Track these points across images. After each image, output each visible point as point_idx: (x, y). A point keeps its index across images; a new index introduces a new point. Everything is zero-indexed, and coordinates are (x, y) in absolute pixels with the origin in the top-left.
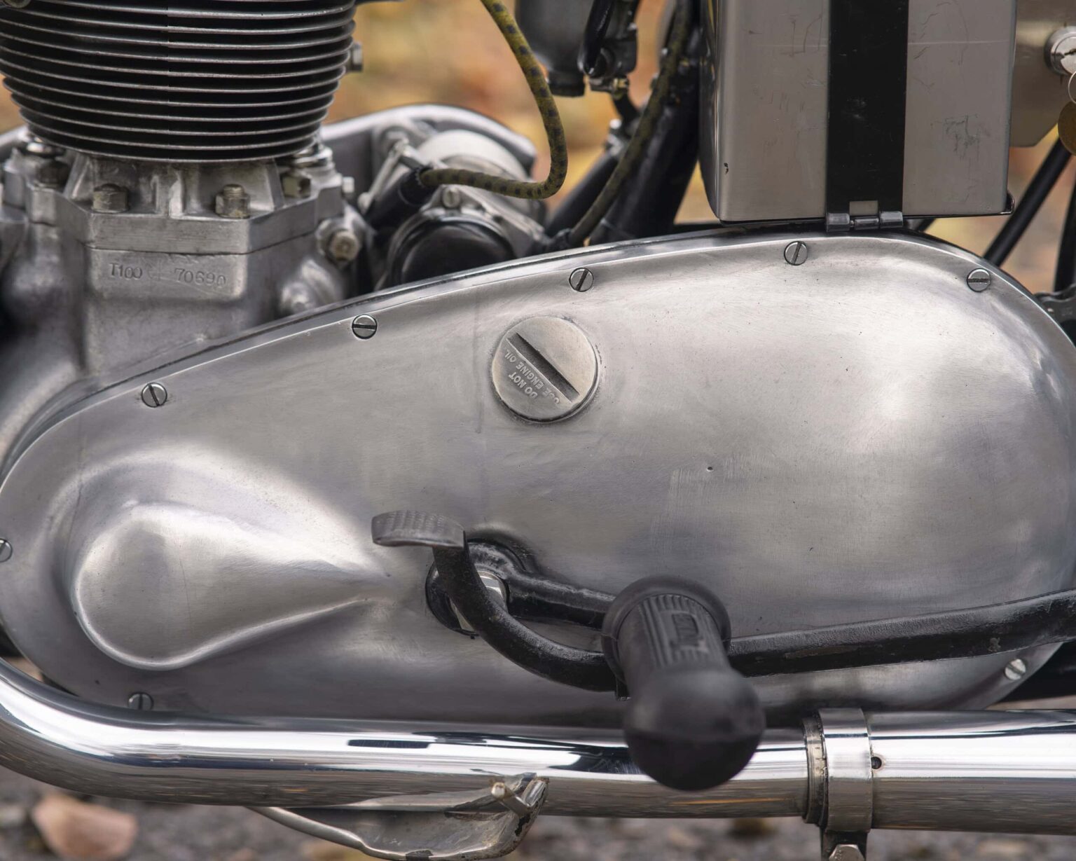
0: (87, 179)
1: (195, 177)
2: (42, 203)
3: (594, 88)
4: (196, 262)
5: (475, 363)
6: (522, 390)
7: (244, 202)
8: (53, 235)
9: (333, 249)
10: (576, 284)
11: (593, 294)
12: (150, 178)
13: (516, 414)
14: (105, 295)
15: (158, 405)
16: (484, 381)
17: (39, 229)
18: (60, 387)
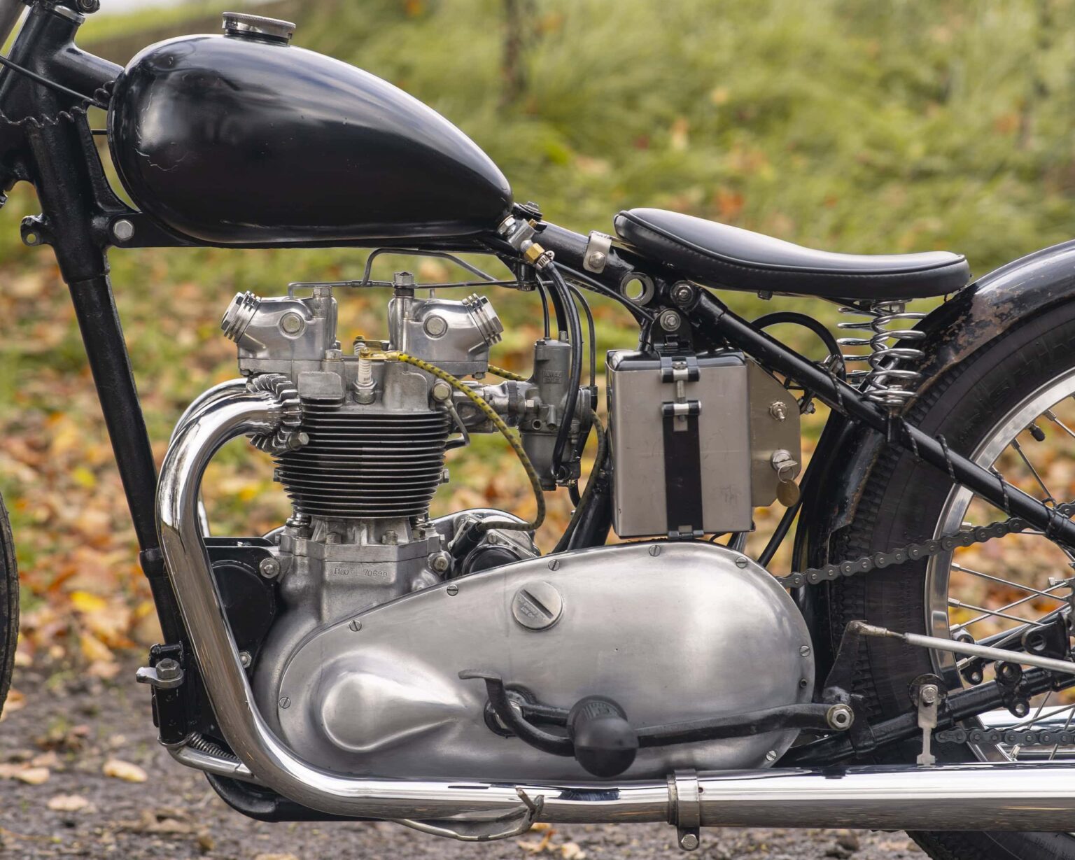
0: (322, 532)
1: (373, 527)
2: (301, 547)
3: (560, 485)
4: (374, 567)
5: (505, 605)
6: (527, 615)
7: (395, 538)
8: (306, 561)
9: (436, 565)
10: (551, 567)
11: (560, 572)
12: (352, 529)
13: (524, 626)
14: (332, 584)
15: (357, 630)
16: (509, 612)
17: (299, 559)
18: (310, 630)
